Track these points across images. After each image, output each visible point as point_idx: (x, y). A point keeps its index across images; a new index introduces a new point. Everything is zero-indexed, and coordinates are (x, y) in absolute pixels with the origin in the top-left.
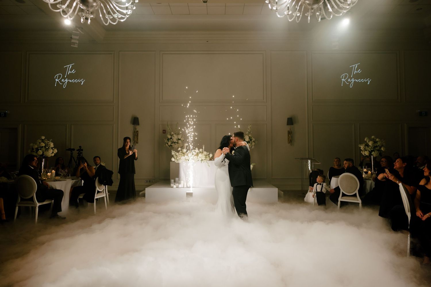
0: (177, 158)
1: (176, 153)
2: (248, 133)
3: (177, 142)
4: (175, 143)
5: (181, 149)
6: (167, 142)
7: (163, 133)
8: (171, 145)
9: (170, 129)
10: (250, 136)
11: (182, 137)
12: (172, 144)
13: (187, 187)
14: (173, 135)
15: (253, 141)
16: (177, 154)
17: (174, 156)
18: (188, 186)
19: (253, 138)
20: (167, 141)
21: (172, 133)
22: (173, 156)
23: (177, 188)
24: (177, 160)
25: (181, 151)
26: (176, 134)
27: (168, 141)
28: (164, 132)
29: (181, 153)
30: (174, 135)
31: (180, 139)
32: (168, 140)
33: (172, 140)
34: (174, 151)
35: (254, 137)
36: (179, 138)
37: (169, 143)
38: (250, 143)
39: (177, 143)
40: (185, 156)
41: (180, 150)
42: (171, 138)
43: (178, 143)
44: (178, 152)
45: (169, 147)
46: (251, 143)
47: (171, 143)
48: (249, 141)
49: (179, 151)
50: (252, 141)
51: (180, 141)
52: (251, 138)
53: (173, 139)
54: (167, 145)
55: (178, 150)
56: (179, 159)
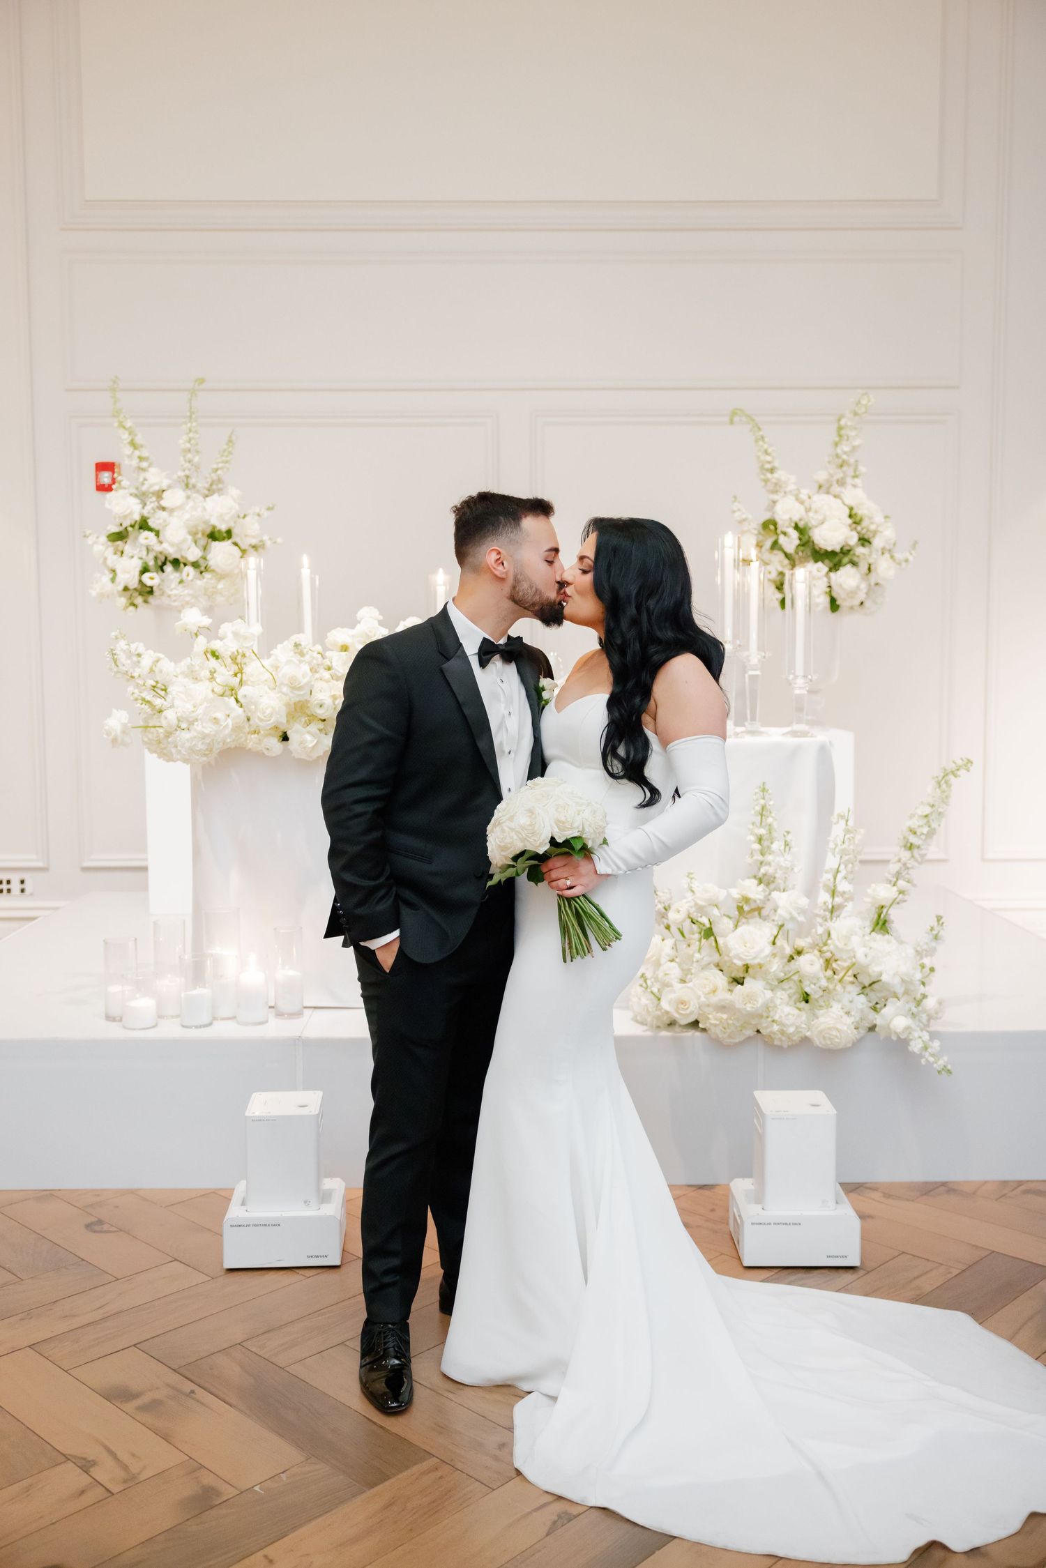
0: (160, 711)
1: (156, 662)
3: (193, 554)
4: (176, 563)
5: (206, 621)
6: (112, 559)
7: (99, 489)
8: (144, 591)
9: (134, 445)
10: (855, 495)
11: (242, 515)
12: (151, 579)
14: (159, 494)
15: (884, 550)
16: (167, 666)
19: (878, 519)
20: (110, 553)
21: (155, 478)
25: (201, 643)
26: (187, 487)
27: (120, 552)
28: (106, 478)
29: (213, 663)
30: (174, 498)
31: (224, 535)
32: (120, 538)
33: (146, 537)
35: (886, 517)
36: (220, 524)
37: (128, 570)
38: (853, 564)
39: (195, 565)
41: (202, 630)
42: (144, 525)
43: (203, 566)
44: (179, 648)
45: (131, 603)
46: (863, 567)
47: (145, 570)
48: (846, 547)
49: (190, 636)
50: (878, 542)
51: (221, 553)
52: (869, 520)
53: (156, 532)
54: (106, 583)
56: (184, 725)
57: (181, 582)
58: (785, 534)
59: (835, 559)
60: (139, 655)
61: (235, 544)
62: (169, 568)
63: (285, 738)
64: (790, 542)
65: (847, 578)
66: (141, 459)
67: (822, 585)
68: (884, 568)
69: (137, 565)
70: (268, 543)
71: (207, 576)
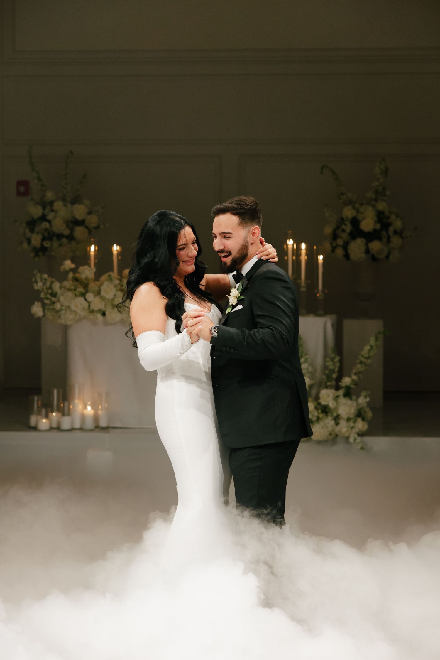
0: (54, 303)
1: (52, 283)
2: (374, 196)
3: (67, 232)
4: (60, 236)
5: (73, 266)
6: (28, 234)
7: (19, 194)
8: (43, 249)
9: (39, 179)
10: (381, 206)
11: (89, 213)
12: (47, 244)
13: (98, 428)
14: (51, 203)
15: (395, 232)
16: (56, 286)
17: (42, 295)
18: (103, 423)
19: (393, 217)
20: (27, 231)
21: (49, 195)
22: (36, 296)
23: (55, 434)
24: (58, 312)
25: (71, 275)
26: (64, 200)
27: (32, 231)
28: (22, 189)
29: (76, 283)
30: (58, 205)
31: (81, 223)
32: (32, 224)
33: (45, 225)
34: (45, 276)
35: (397, 216)
36: (79, 217)
37: (36, 240)
38: (380, 239)
39: (67, 237)
40: (90, 296)
41: (71, 270)
42: (43, 218)
43: (71, 238)
44: (62, 277)
45: (37, 255)
46: (385, 240)
47: (44, 239)
48: (375, 231)
49: (67, 272)
50: (391, 229)
51: (80, 232)
52: (388, 218)
53: (49, 222)
54: (25, 245)
55: (62, 268)
56: (63, 308)
57: (60, 245)
58: (346, 225)
59: (370, 237)
60: (46, 279)
61: (86, 227)
62: (55, 238)
63: (104, 314)
64: (348, 228)
65: (375, 246)
66: (42, 185)
67: (363, 249)
68: (396, 241)
69: (40, 237)
70: (102, 226)
71: (73, 242)
